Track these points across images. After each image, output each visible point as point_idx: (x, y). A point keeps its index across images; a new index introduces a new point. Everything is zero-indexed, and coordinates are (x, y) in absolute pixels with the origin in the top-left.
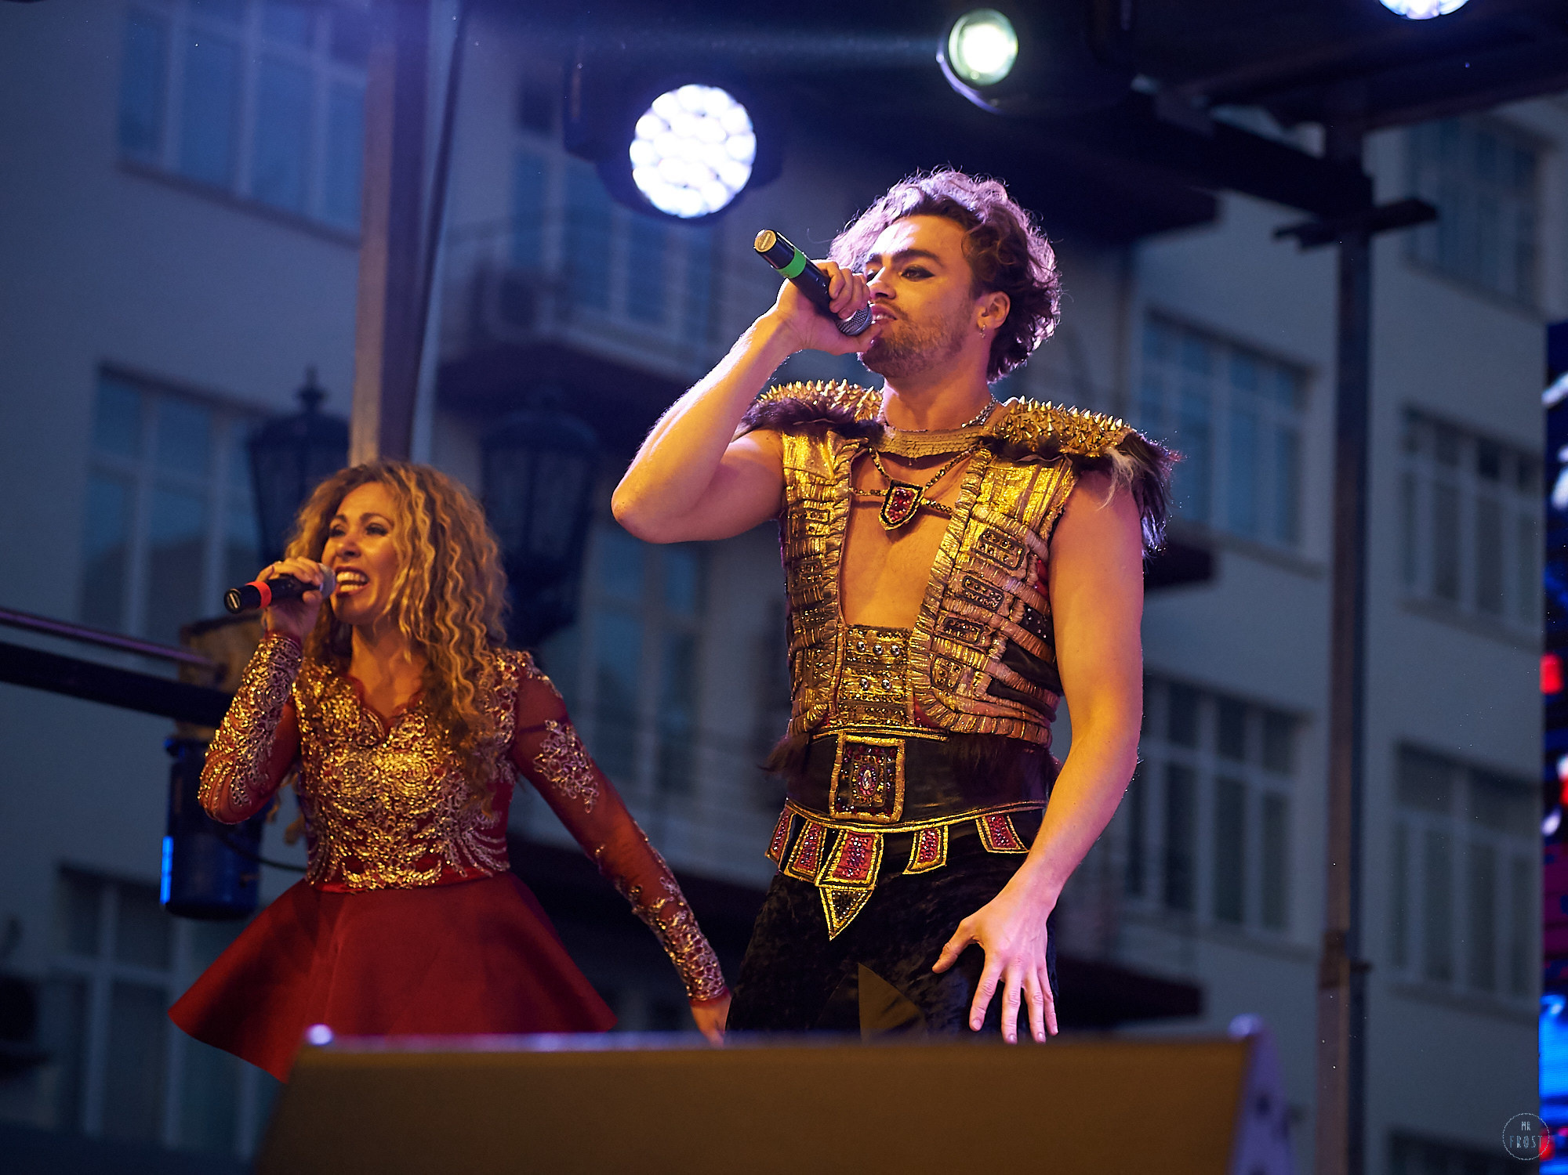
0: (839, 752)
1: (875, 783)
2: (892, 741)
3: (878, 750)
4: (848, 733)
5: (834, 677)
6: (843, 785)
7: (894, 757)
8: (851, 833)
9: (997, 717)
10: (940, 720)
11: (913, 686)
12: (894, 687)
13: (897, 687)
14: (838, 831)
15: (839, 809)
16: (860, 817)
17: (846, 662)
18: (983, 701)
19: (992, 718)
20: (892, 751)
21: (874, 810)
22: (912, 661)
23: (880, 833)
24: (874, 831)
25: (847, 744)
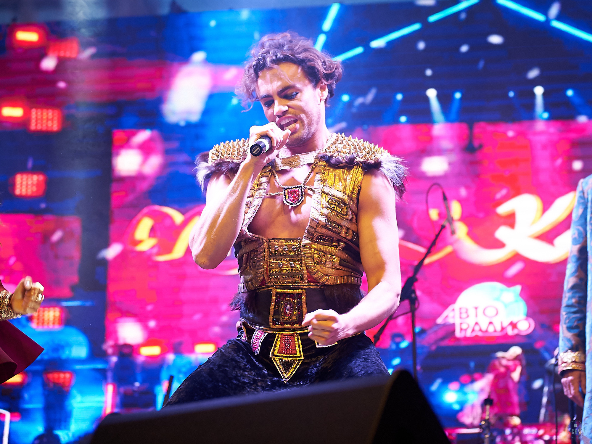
0: (274, 298)
1: (292, 310)
2: (299, 291)
3: (292, 296)
4: (277, 289)
5: (265, 264)
6: (276, 312)
7: (301, 298)
8: (282, 335)
9: (343, 276)
10: (320, 279)
11: (306, 264)
12: (296, 265)
13: (298, 265)
14: (275, 335)
15: (275, 324)
16: (286, 327)
17: (270, 256)
18: (337, 269)
19: (341, 276)
20: (300, 295)
21: (293, 323)
22: (304, 253)
23: (297, 333)
24: (293, 332)
25: (277, 293)
